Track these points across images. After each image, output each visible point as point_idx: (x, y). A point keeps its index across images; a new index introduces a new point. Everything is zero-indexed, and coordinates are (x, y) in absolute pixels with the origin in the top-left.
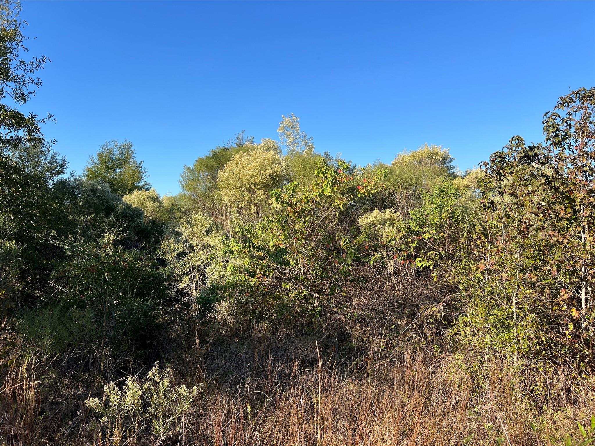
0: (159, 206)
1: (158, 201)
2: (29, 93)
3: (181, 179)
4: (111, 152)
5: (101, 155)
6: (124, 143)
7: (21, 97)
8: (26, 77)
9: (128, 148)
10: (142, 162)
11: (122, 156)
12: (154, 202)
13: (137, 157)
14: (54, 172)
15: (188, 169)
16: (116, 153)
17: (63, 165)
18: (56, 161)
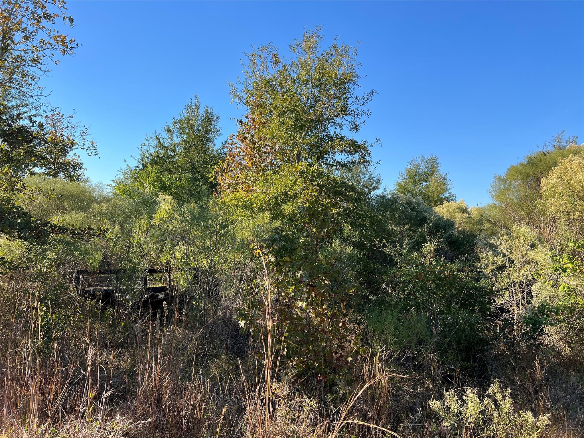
0: (468, 217)
1: (467, 213)
2: (361, 123)
3: (491, 189)
4: (418, 167)
5: (409, 170)
6: (430, 157)
7: (355, 128)
8: (360, 111)
9: (433, 162)
10: (446, 174)
11: (428, 170)
12: (463, 213)
13: (442, 170)
14: (371, 188)
15: (499, 178)
16: (422, 167)
17: (377, 182)
18: (372, 179)
